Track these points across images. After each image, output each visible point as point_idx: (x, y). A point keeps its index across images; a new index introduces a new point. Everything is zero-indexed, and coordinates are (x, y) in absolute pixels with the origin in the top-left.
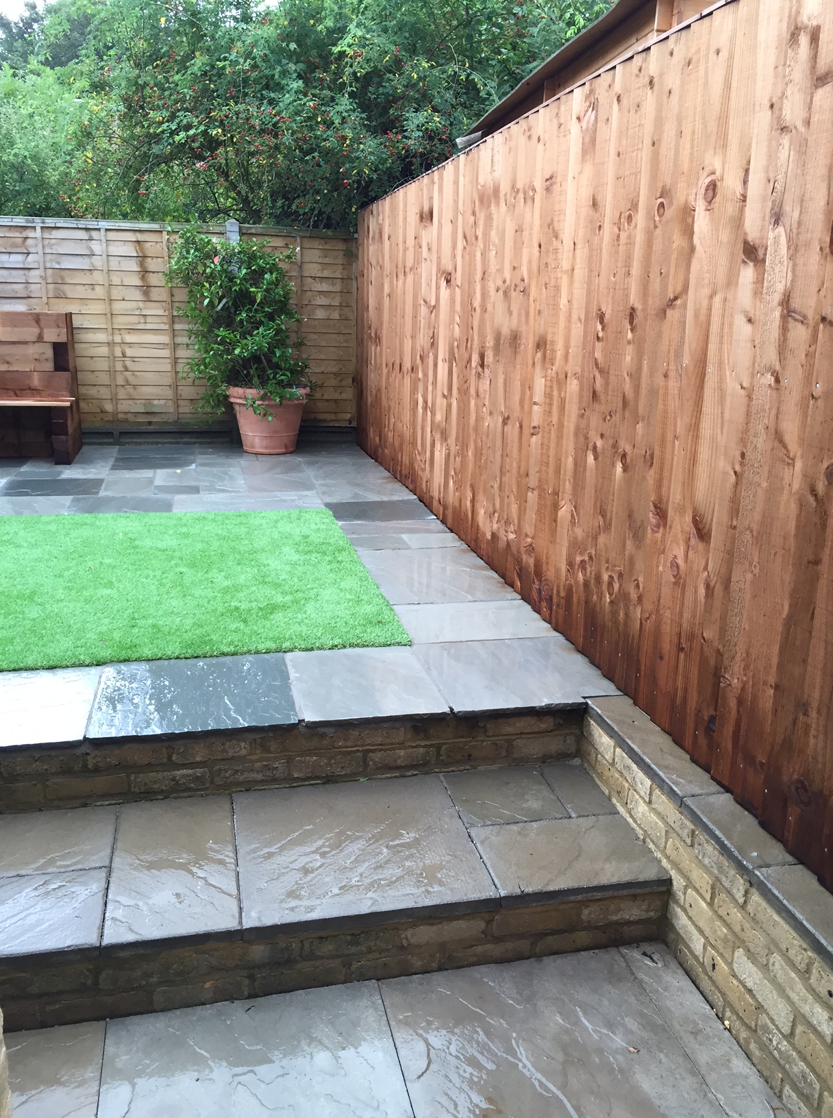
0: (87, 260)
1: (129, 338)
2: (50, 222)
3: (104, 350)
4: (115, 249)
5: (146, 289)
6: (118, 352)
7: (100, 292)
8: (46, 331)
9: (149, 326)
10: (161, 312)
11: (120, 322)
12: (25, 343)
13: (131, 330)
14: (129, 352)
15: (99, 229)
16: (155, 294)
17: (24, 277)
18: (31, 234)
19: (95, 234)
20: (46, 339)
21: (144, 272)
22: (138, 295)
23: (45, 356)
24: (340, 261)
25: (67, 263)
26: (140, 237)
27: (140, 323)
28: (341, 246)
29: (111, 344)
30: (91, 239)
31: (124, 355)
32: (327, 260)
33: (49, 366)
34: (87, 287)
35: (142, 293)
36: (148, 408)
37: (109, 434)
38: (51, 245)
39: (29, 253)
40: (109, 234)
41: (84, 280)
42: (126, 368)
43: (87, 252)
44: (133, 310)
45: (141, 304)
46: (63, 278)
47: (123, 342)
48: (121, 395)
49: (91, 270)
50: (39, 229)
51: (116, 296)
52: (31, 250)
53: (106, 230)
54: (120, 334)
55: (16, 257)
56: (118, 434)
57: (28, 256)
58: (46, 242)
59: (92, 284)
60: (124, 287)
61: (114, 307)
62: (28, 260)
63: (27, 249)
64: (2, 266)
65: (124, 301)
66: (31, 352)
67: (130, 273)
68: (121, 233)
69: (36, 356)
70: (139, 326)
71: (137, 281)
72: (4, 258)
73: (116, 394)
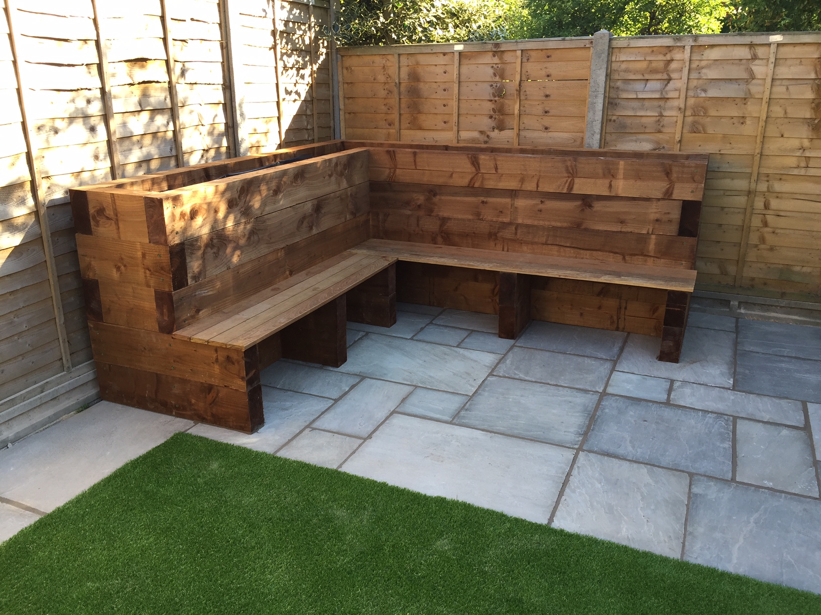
0: (743, 86)
1: (778, 186)
3: (742, 200)
4: (784, 72)
6: (759, 204)
8: (676, 185)
9: (812, 172)
11: (772, 164)
12: (648, 199)
13: (784, 176)
14: (774, 203)
15: (769, 45)
17: (658, 110)
18: (677, 55)
19: (760, 51)
20: (675, 196)
21: (819, 101)
22: (804, 131)
23: (670, 217)
25: (713, 93)
27: (798, 167)
29: (750, 193)
30: (755, 57)
31: (767, 206)
33: (673, 228)
34: (735, 120)
35: (811, 128)
36: (785, 275)
37: (726, 303)
38: (699, 69)
39: (669, 80)
40: (783, 50)
41: (734, 111)
42: (766, 224)
43: (745, 75)
44: (792, 150)
45: (806, 143)
46: (705, 110)
47: (769, 191)
48: (752, 256)
49: (745, 99)
50: (688, 49)
51: (772, 131)
52: (673, 76)
53: (779, 45)
54: (768, 181)
55: (654, 85)
56: (737, 303)
57: (668, 83)
58: (694, 65)
59: (743, 117)
60: (786, 120)
61: (766, 146)
62: (668, 88)
63: (668, 75)
64: (635, 97)
65: (782, 139)
66: (653, 211)
67: (801, 102)
68: (798, 49)
69: (658, 216)
70: (796, 172)
71: (807, 113)
72: (639, 86)
73: (745, 254)
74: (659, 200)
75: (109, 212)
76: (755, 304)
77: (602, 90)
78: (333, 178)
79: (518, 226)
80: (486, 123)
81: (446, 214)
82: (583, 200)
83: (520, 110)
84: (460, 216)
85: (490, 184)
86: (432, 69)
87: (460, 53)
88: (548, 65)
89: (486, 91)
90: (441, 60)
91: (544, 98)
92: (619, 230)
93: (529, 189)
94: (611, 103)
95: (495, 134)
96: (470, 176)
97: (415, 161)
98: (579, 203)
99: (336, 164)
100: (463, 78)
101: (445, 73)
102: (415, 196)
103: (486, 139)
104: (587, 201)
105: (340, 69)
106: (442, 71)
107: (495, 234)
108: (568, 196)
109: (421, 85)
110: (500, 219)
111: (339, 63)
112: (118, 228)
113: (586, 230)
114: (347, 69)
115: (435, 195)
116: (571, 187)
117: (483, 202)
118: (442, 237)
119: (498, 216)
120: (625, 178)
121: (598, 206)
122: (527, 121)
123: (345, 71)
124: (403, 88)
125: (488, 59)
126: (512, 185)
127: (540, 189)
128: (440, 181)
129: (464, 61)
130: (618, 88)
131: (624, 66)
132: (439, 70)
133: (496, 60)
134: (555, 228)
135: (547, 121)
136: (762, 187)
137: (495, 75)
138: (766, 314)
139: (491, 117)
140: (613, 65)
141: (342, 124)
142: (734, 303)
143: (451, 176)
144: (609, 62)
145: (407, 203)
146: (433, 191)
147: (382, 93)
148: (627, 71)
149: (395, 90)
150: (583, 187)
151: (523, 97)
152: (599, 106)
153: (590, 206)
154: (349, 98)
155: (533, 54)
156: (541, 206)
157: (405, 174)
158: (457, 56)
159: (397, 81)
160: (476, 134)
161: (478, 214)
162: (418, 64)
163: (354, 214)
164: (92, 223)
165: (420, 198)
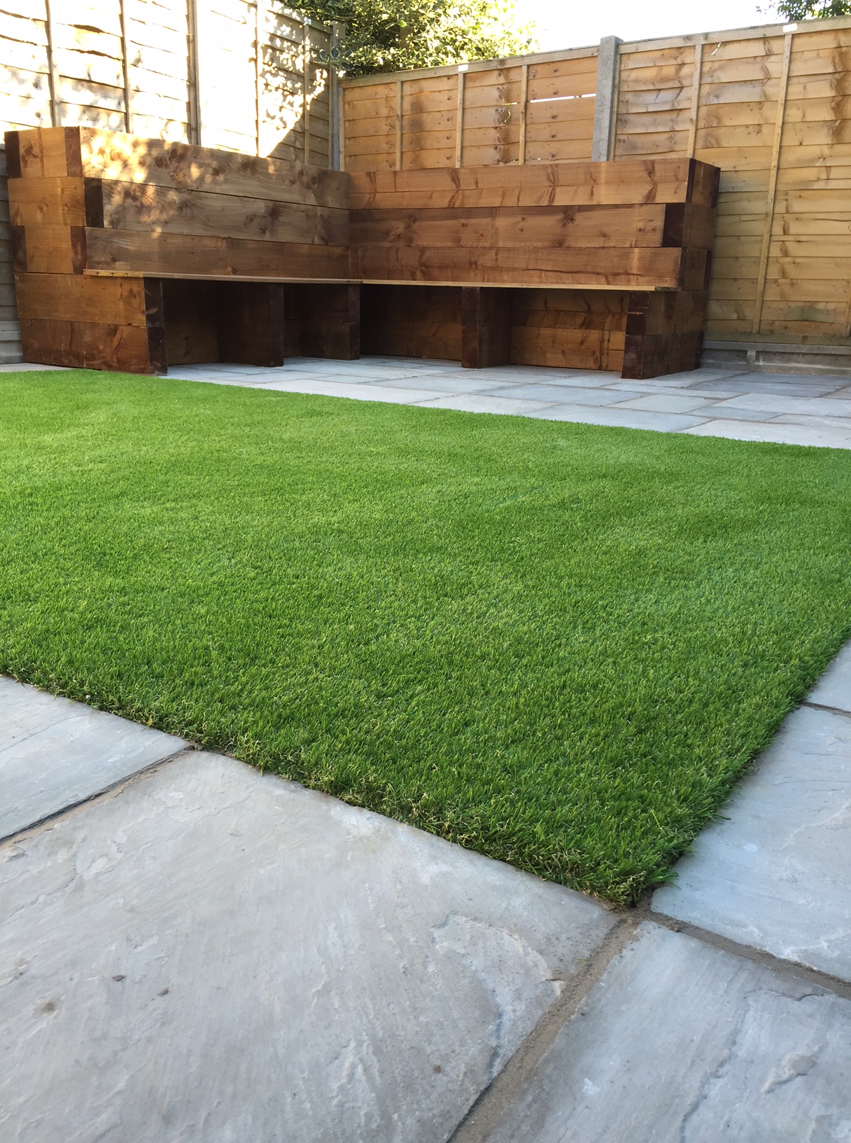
0: (758, 89)
1: (797, 206)
3: (759, 225)
4: (802, 66)
5: (838, 126)
6: (778, 230)
7: (769, 134)
8: (660, 187)
9: (832, 185)
11: (789, 179)
12: (630, 206)
13: (803, 194)
14: (794, 228)
15: (783, 36)
17: (670, 124)
18: (687, 56)
19: (775, 45)
20: (658, 200)
21: (841, 98)
22: (823, 136)
23: (653, 224)
25: (729, 97)
27: (818, 179)
29: (771, 216)
30: (769, 54)
31: (785, 232)
33: (657, 238)
34: (751, 129)
35: (831, 132)
36: (807, 315)
37: (742, 354)
38: (711, 72)
39: (682, 88)
40: (798, 41)
41: (749, 119)
42: (786, 253)
43: (760, 76)
44: (813, 160)
45: (826, 151)
46: (719, 119)
47: (788, 212)
48: (772, 294)
49: (760, 102)
50: (699, 49)
51: (790, 140)
52: (685, 83)
53: (794, 36)
54: (786, 200)
55: (667, 96)
56: (754, 353)
57: (681, 91)
58: (706, 68)
59: (759, 125)
60: (806, 125)
61: (784, 158)
62: (679, 98)
63: (680, 82)
64: (645, 111)
65: (801, 147)
66: (637, 220)
67: (818, 101)
68: (815, 39)
69: (641, 225)
70: (816, 186)
71: (827, 114)
72: (650, 97)
73: (763, 293)
74: (641, 205)
75: (36, 150)
76: (775, 353)
77: (608, 103)
79: (498, 250)
80: (490, 155)
81: (425, 244)
82: (565, 212)
83: (525, 137)
84: (440, 245)
85: (470, 203)
86: (437, 95)
87: (465, 75)
88: (554, 80)
89: (491, 116)
90: (444, 85)
91: (552, 120)
92: (601, 245)
93: (510, 204)
94: (619, 120)
96: (451, 195)
98: (561, 216)
99: (301, 173)
100: (468, 104)
101: (449, 99)
102: (394, 223)
104: (568, 213)
105: (341, 104)
106: (446, 97)
107: (476, 263)
108: (550, 210)
109: (425, 116)
110: (481, 244)
111: (340, 97)
112: (43, 166)
113: (568, 247)
114: (349, 104)
115: (414, 221)
116: (552, 199)
117: (463, 225)
118: (422, 271)
119: (478, 240)
120: (607, 183)
121: (580, 218)
122: (533, 149)
123: (347, 107)
124: (405, 122)
125: (494, 79)
126: (496, 202)
127: (520, 204)
128: (418, 203)
129: (469, 84)
130: (627, 102)
131: (634, 75)
132: (444, 96)
133: (502, 80)
134: (536, 249)
135: (554, 148)
136: (781, 208)
137: (500, 97)
138: (786, 365)
139: (496, 148)
140: (622, 74)
142: (751, 353)
143: (431, 197)
144: (617, 72)
145: (387, 234)
146: (413, 216)
147: (384, 128)
148: (637, 81)
149: (398, 124)
150: (562, 199)
151: (529, 121)
152: (606, 123)
153: (572, 220)
154: (350, 138)
155: (539, 68)
156: (522, 224)
157: (385, 199)
158: (461, 78)
159: (399, 113)
161: (458, 240)
162: (421, 91)
164: (22, 164)
165: (399, 227)
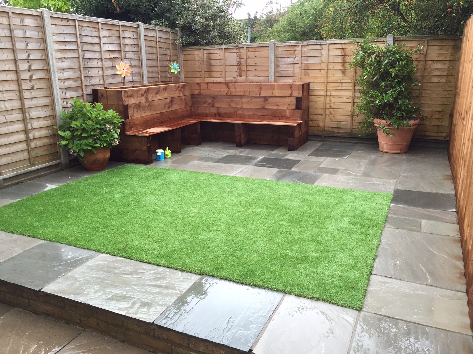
0: (319, 58)
1: (334, 93)
2: (306, 42)
3: (322, 99)
4: (332, 53)
5: (344, 71)
6: (328, 100)
7: (323, 72)
8: (293, 92)
9: (343, 88)
10: (350, 81)
11: (330, 86)
12: (285, 97)
13: (335, 90)
14: (333, 100)
15: (326, 44)
16: (348, 73)
17: (293, 68)
18: (297, 48)
19: (324, 47)
20: (293, 95)
21: (344, 62)
22: (340, 73)
23: (292, 103)
24: (450, 51)
25: (311, 61)
26: (344, 46)
27: (339, 86)
28: (452, 43)
29: (326, 96)
30: (322, 49)
31: (330, 101)
32: (442, 51)
33: (294, 107)
34: (318, 71)
36: (339, 125)
37: (320, 137)
38: (305, 53)
39: (296, 57)
40: (331, 46)
41: (317, 67)
42: (331, 107)
43: (320, 55)
44: (337, 81)
45: (341, 78)
46: (308, 67)
47: (331, 95)
48: (328, 119)
49: (320, 63)
50: (300, 46)
51: (330, 74)
52: (297, 55)
53: (329, 44)
54: (330, 92)
55: (291, 59)
58: (303, 52)
59: (320, 69)
60: (334, 70)
61: (328, 79)
62: (295, 60)
63: (295, 55)
64: (284, 63)
65: (333, 77)
66: (287, 101)
67: (338, 63)
69: (289, 103)
70: (339, 88)
71: (340, 67)
72: (286, 59)
73: (325, 119)
74: (288, 97)
75: (105, 96)
76: (330, 137)
77: (273, 61)
78: (177, 92)
79: (243, 109)
80: (235, 74)
81: (219, 106)
82: (265, 98)
83: (246, 69)
84: (224, 106)
85: (234, 94)
86: (215, 55)
87: (225, 49)
88: (255, 52)
89: (235, 62)
90: (218, 51)
91: (255, 64)
92: (277, 108)
93: (246, 95)
94: (277, 65)
95: (238, 78)
96: (227, 92)
97: (207, 87)
98: (263, 99)
99: (178, 87)
100: (226, 58)
102: (208, 99)
103: (235, 80)
104: (266, 98)
106: (219, 55)
108: (260, 97)
109: (212, 61)
110: (238, 107)
112: (107, 101)
113: (266, 109)
114: (184, 55)
115: (215, 99)
116: (260, 94)
117: (231, 101)
119: (237, 105)
120: (277, 90)
121: (270, 100)
122: (249, 73)
124: (205, 62)
125: (235, 51)
126: (242, 94)
127: (250, 95)
128: (217, 93)
130: (279, 60)
131: (280, 52)
133: (237, 51)
134: (256, 109)
135: (256, 73)
136: (328, 94)
137: (237, 56)
138: (334, 140)
139: (237, 72)
140: (277, 52)
141: (183, 76)
143: (220, 92)
144: (275, 51)
145: (205, 102)
146: (214, 97)
147: (198, 64)
148: (281, 54)
149: (202, 63)
150: (263, 94)
151: (247, 64)
152: (273, 67)
153: (267, 100)
155: (250, 49)
156: (251, 101)
157: (204, 91)
158: (223, 50)
159: (203, 59)
160: (232, 78)
161: (230, 105)
162: (210, 53)
163: (186, 106)
164: (99, 99)
165: (210, 101)
